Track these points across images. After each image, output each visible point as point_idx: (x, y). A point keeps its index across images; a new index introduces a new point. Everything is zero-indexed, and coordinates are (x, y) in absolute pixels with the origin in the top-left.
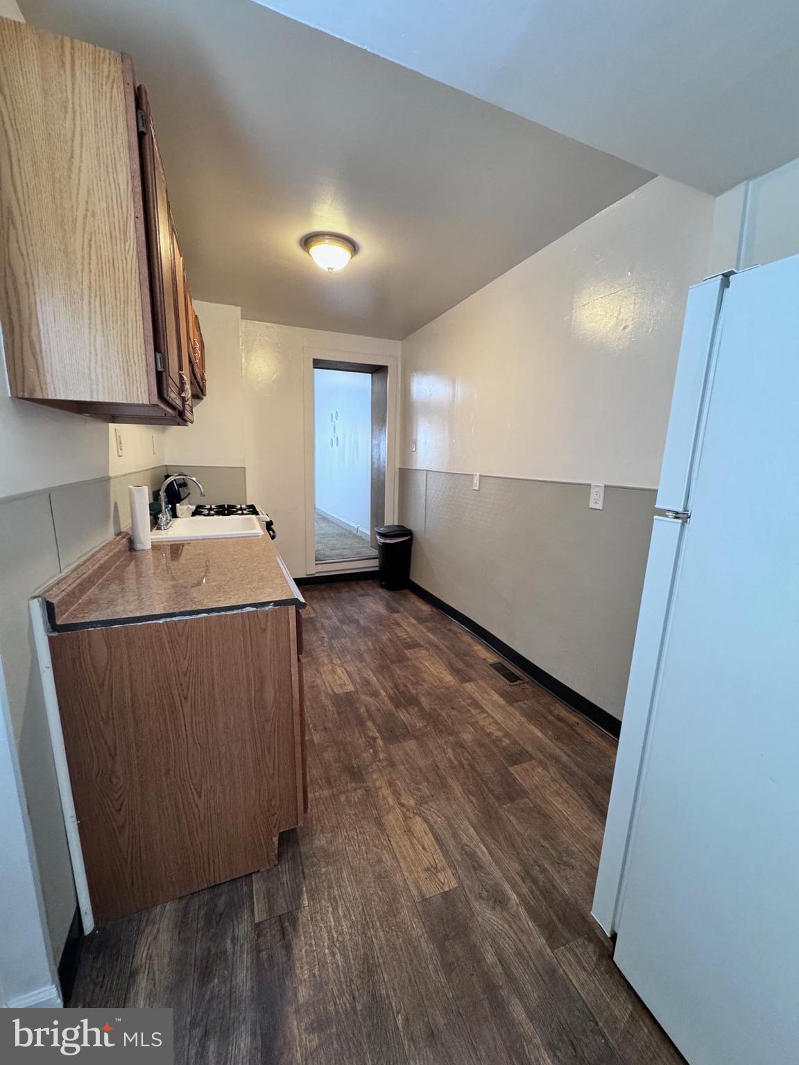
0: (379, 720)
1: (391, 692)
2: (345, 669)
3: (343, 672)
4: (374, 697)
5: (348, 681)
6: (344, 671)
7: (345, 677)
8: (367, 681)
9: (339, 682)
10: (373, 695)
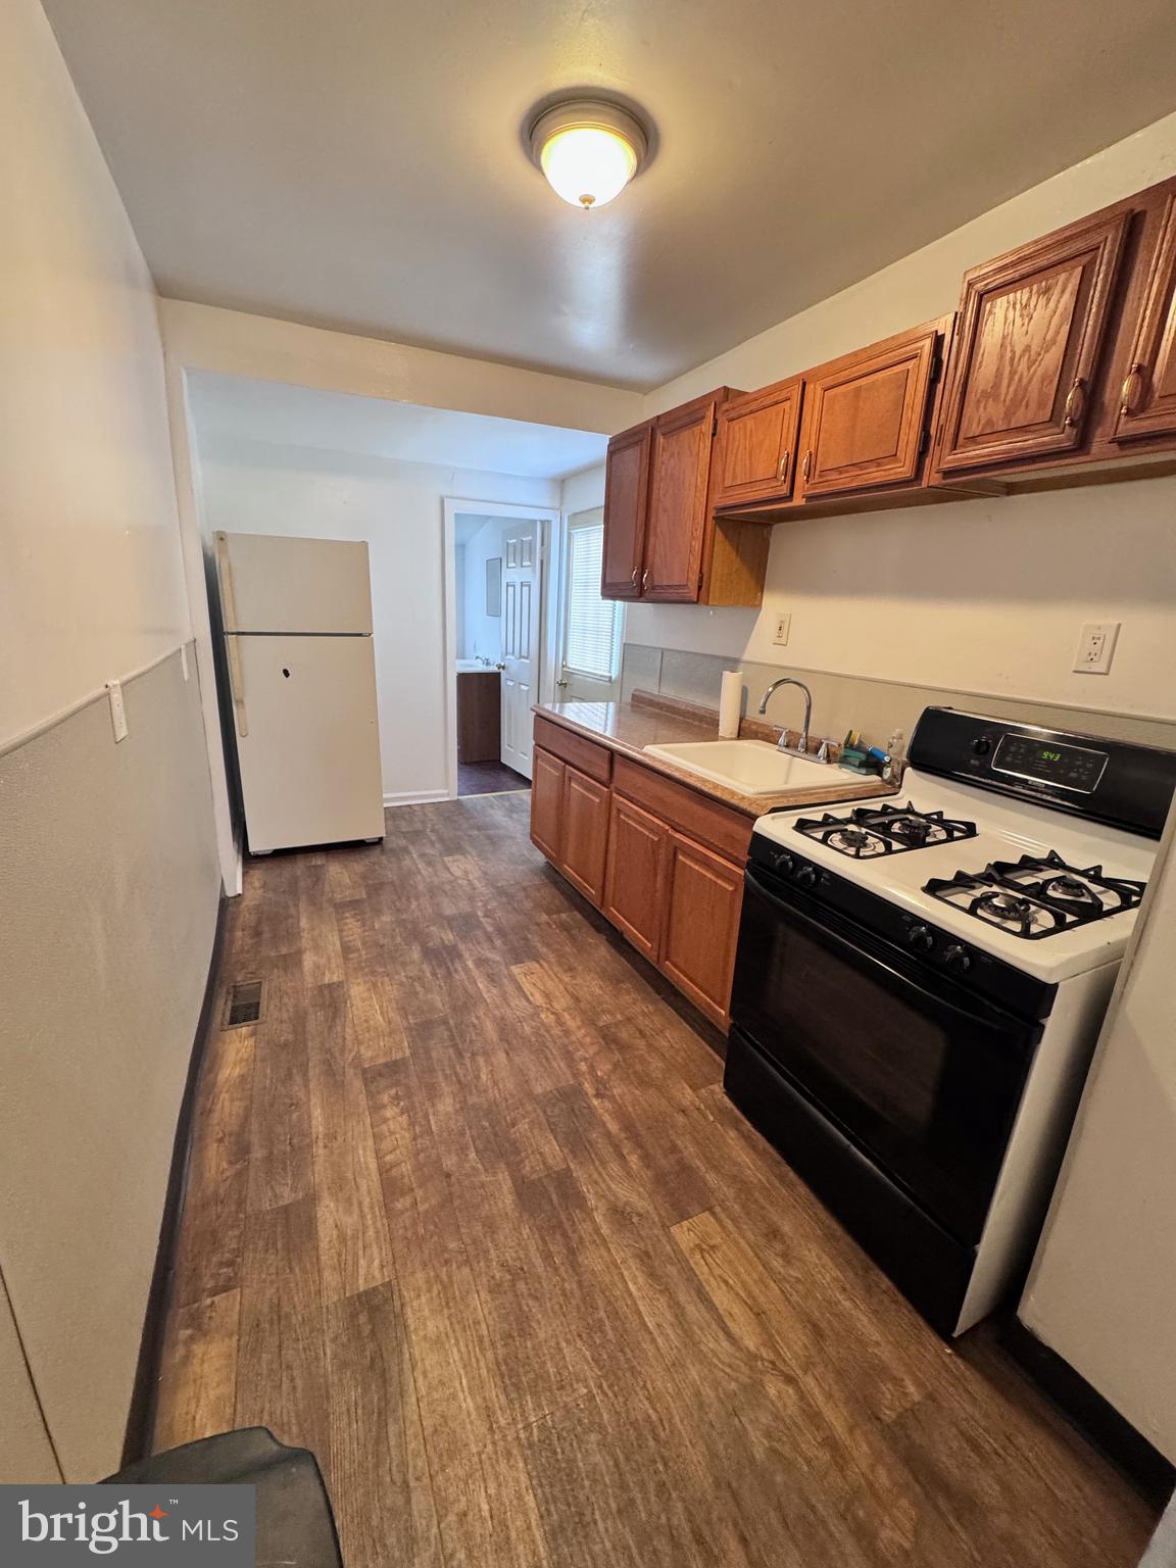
0: (479, 933)
1: (459, 967)
2: (528, 1000)
3: (532, 995)
4: (483, 958)
5: (522, 980)
6: (531, 998)
7: (527, 987)
8: (493, 981)
9: (535, 977)
10: (484, 961)
